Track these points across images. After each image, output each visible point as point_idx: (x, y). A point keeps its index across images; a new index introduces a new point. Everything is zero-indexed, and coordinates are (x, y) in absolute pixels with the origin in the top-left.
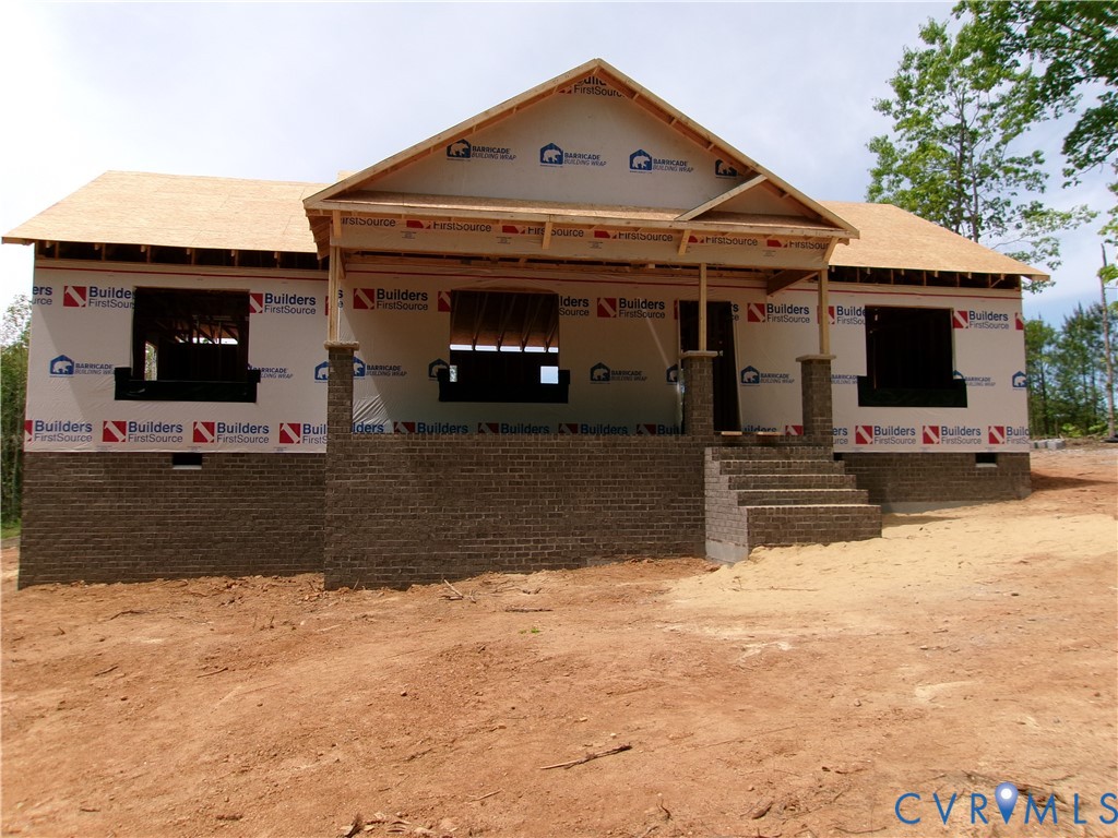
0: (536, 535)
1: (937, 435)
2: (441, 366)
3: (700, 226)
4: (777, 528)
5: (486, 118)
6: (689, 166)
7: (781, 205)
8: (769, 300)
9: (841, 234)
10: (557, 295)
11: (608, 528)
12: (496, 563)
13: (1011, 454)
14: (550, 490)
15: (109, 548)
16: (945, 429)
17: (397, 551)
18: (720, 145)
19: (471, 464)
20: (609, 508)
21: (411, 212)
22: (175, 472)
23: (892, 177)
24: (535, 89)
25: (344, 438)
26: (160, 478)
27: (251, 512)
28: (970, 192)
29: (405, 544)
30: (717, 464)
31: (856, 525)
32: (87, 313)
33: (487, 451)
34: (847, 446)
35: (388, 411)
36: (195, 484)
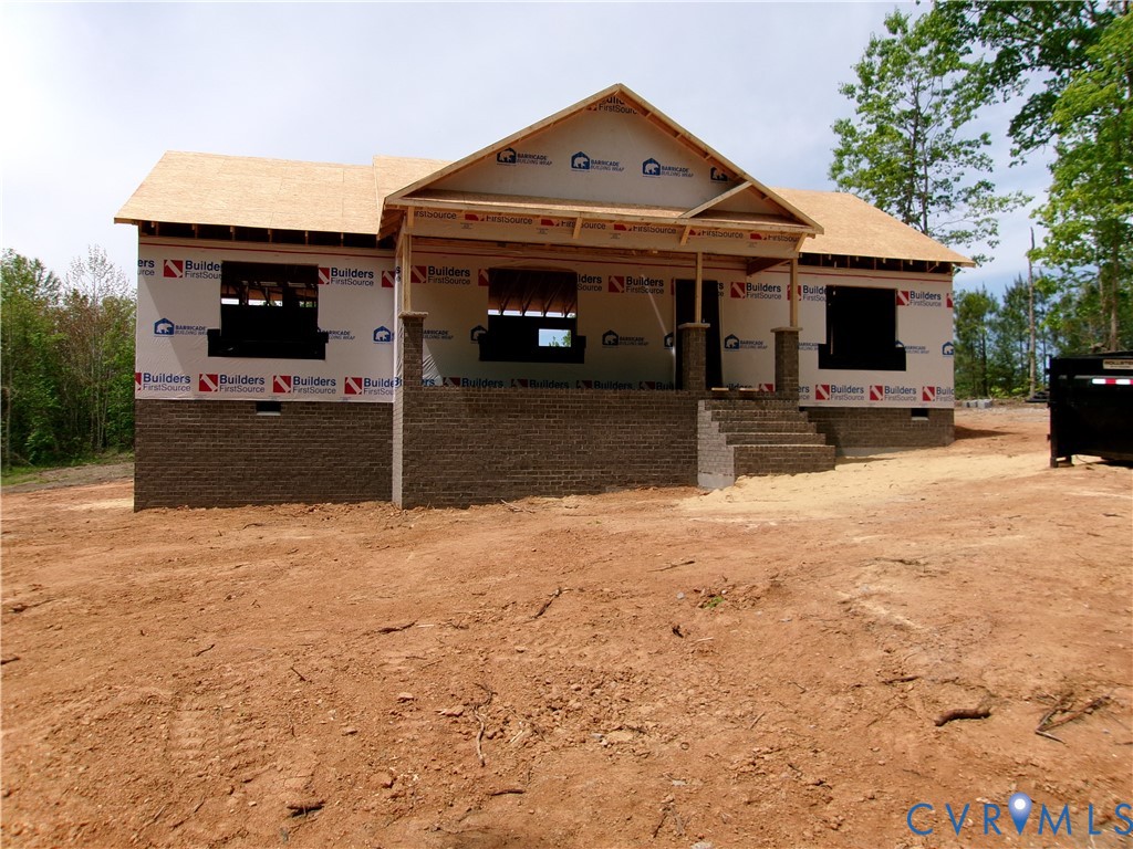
0: (566, 468)
1: (881, 393)
2: (481, 332)
3: (699, 222)
4: (756, 461)
5: (530, 132)
6: (690, 172)
7: (762, 206)
8: (749, 279)
9: (809, 231)
10: (575, 274)
11: (623, 463)
12: (535, 489)
13: (939, 409)
14: (577, 432)
15: (206, 479)
16: (887, 388)
17: (459, 479)
18: (715, 156)
19: (516, 411)
20: (623, 447)
21: (471, 208)
22: (259, 417)
23: (852, 157)
24: (569, 108)
25: (417, 389)
26: (247, 422)
27: (322, 451)
28: (921, 172)
29: (465, 474)
30: (709, 413)
31: (816, 460)
32: (184, 283)
33: (528, 401)
34: (809, 401)
35: (438, 368)
36: (275, 427)
